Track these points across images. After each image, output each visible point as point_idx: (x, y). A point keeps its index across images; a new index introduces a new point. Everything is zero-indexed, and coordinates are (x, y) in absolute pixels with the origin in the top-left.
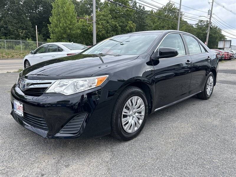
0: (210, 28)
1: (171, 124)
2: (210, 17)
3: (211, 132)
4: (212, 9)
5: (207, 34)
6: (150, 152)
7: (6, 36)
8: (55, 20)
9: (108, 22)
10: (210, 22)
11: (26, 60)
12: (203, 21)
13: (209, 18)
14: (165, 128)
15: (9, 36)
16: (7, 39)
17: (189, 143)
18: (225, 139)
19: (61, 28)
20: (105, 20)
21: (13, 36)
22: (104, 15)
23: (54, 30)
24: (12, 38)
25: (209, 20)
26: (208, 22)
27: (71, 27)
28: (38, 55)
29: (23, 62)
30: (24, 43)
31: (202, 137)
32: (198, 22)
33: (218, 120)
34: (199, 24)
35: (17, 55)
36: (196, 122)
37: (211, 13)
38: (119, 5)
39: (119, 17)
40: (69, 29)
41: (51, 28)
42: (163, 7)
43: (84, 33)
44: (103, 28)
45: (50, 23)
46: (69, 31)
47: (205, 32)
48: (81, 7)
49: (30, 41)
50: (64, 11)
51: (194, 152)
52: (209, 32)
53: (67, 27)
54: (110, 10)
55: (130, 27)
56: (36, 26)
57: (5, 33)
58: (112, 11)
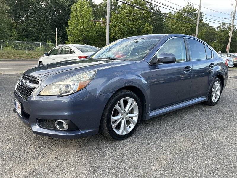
0: (233, 31)
1: (168, 138)
2: (234, 20)
3: (213, 149)
4: (235, 11)
5: (229, 37)
6: (134, 171)
7: (27, 38)
8: (73, 23)
9: (124, 25)
10: (233, 24)
11: (41, 62)
12: (225, 23)
13: (232, 20)
14: (161, 141)
15: (31, 38)
16: (28, 41)
17: (183, 163)
18: (227, 161)
19: (78, 30)
20: (122, 22)
21: (34, 38)
22: (121, 18)
23: (72, 32)
24: (33, 40)
25: (232, 23)
26: (231, 24)
27: (88, 29)
28: (51, 56)
29: (37, 63)
30: (44, 44)
31: (201, 156)
32: (220, 25)
33: (226, 135)
34: (222, 27)
35: (36, 56)
36: (198, 137)
37: (234, 15)
38: (137, 7)
39: (136, 20)
40: (86, 32)
41: (69, 30)
42: (182, 9)
43: (101, 36)
44: (119, 30)
45: (68, 26)
46: (86, 33)
47: (227, 35)
48: (100, 9)
49: (49, 43)
50: (81, 14)
51: (187, 174)
52: (231, 36)
53: (84, 29)
54: (127, 13)
55: (147, 30)
56: (56, 29)
57: (27, 35)
58: (129, 13)
